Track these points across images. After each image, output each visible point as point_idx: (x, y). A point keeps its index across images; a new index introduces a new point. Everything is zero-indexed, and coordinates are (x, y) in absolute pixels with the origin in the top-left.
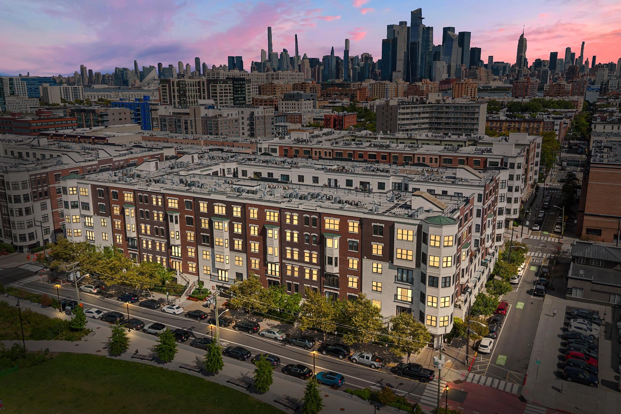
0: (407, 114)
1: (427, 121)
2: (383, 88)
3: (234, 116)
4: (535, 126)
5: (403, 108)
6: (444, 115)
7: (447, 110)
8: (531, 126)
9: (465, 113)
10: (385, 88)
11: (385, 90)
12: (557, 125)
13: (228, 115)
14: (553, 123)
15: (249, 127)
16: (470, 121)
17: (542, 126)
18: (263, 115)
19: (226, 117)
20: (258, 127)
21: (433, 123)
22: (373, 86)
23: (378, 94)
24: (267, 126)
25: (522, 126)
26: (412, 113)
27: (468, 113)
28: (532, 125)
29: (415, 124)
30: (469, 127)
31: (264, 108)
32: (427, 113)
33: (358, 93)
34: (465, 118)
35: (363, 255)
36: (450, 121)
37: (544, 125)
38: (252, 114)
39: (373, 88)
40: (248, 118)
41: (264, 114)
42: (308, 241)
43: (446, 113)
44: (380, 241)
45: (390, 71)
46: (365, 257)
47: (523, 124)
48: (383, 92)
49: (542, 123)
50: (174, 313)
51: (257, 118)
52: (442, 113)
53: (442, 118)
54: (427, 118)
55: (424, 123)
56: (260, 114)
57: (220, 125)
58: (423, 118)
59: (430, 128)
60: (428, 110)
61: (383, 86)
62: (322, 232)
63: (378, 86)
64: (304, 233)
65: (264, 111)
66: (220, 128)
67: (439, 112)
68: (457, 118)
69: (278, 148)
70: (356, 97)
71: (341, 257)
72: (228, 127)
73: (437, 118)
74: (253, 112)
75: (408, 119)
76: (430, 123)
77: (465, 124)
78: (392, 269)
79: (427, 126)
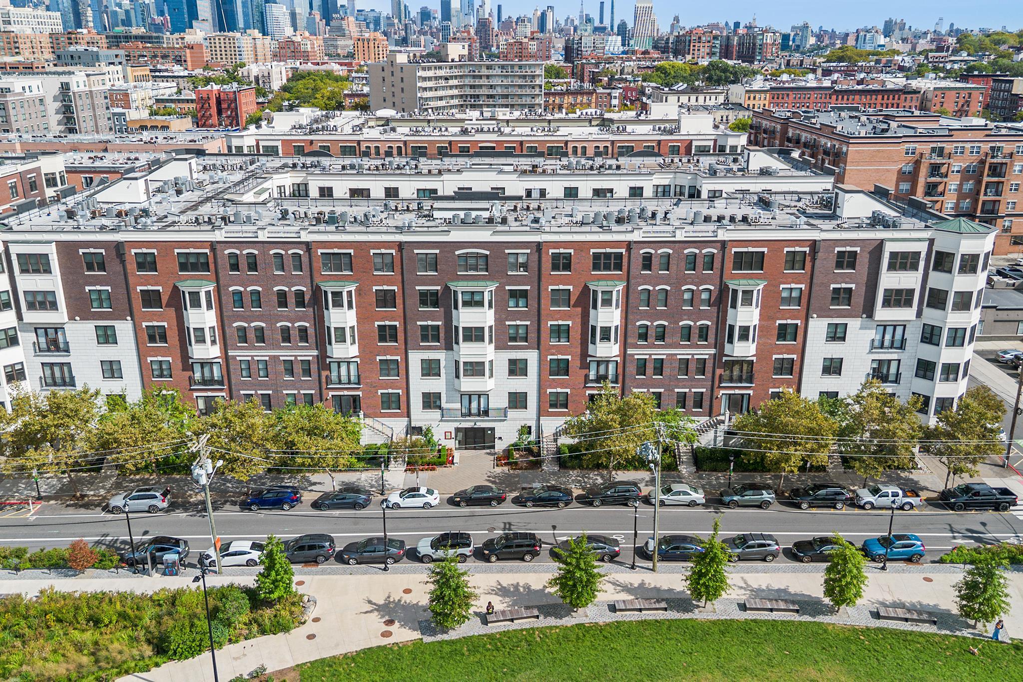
0: (430, 79)
1: (455, 92)
2: (232, 45)
3: (35, 91)
4: (585, 101)
5: (424, 69)
6: (484, 82)
7: (491, 72)
8: (578, 101)
9: (520, 77)
10: (237, 45)
11: (237, 49)
12: (615, 97)
13: (24, 88)
14: (609, 94)
15: (60, 117)
16: (528, 91)
17: (593, 100)
18: (87, 89)
19: (20, 94)
20: (81, 115)
21: (467, 96)
22: (212, 41)
23: (224, 56)
24: (98, 113)
25: (565, 101)
26: (436, 78)
27: (524, 77)
28: (579, 98)
29: (441, 98)
30: (529, 101)
31: (88, 75)
32: (456, 77)
33: (188, 55)
34: (520, 86)
35: (811, 312)
36: (495, 93)
37: (597, 98)
38: (65, 87)
39: (213, 45)
40: (55, 97)
41: (90, 86)
42: (691, 302)
43: (488, 77)
44: (847, 280)
45: (187, 20)
46: (815, 316)
47: (566, 97)
48: (233, 53)
49: (594, 96)
50: (427, 505)
51: (77, 96)
52: (481, 77)
53: (481, 86)
54: (456, 87)
55: (452, 97)
56: (82, 88)
57: (12, 112)
58: (451, 87)
59: (462, 106)
60: (456, 72)
61: (232, 41)
62: (724, 280)
63: (222, 41)
64: (683, 288)
65: (89, 81)
66: (13, 119)
67: (474, 77)
68: (507, 87)
69: (279, 144)
70: (185, 61)
71: (763, 323)
72: (28, 116)
73: (472, 87)
74: (67, 84)
75: (431, 89)
76: (461, 96)
77: (520, 96)
78: (866, 328)
79: (455, 102)
